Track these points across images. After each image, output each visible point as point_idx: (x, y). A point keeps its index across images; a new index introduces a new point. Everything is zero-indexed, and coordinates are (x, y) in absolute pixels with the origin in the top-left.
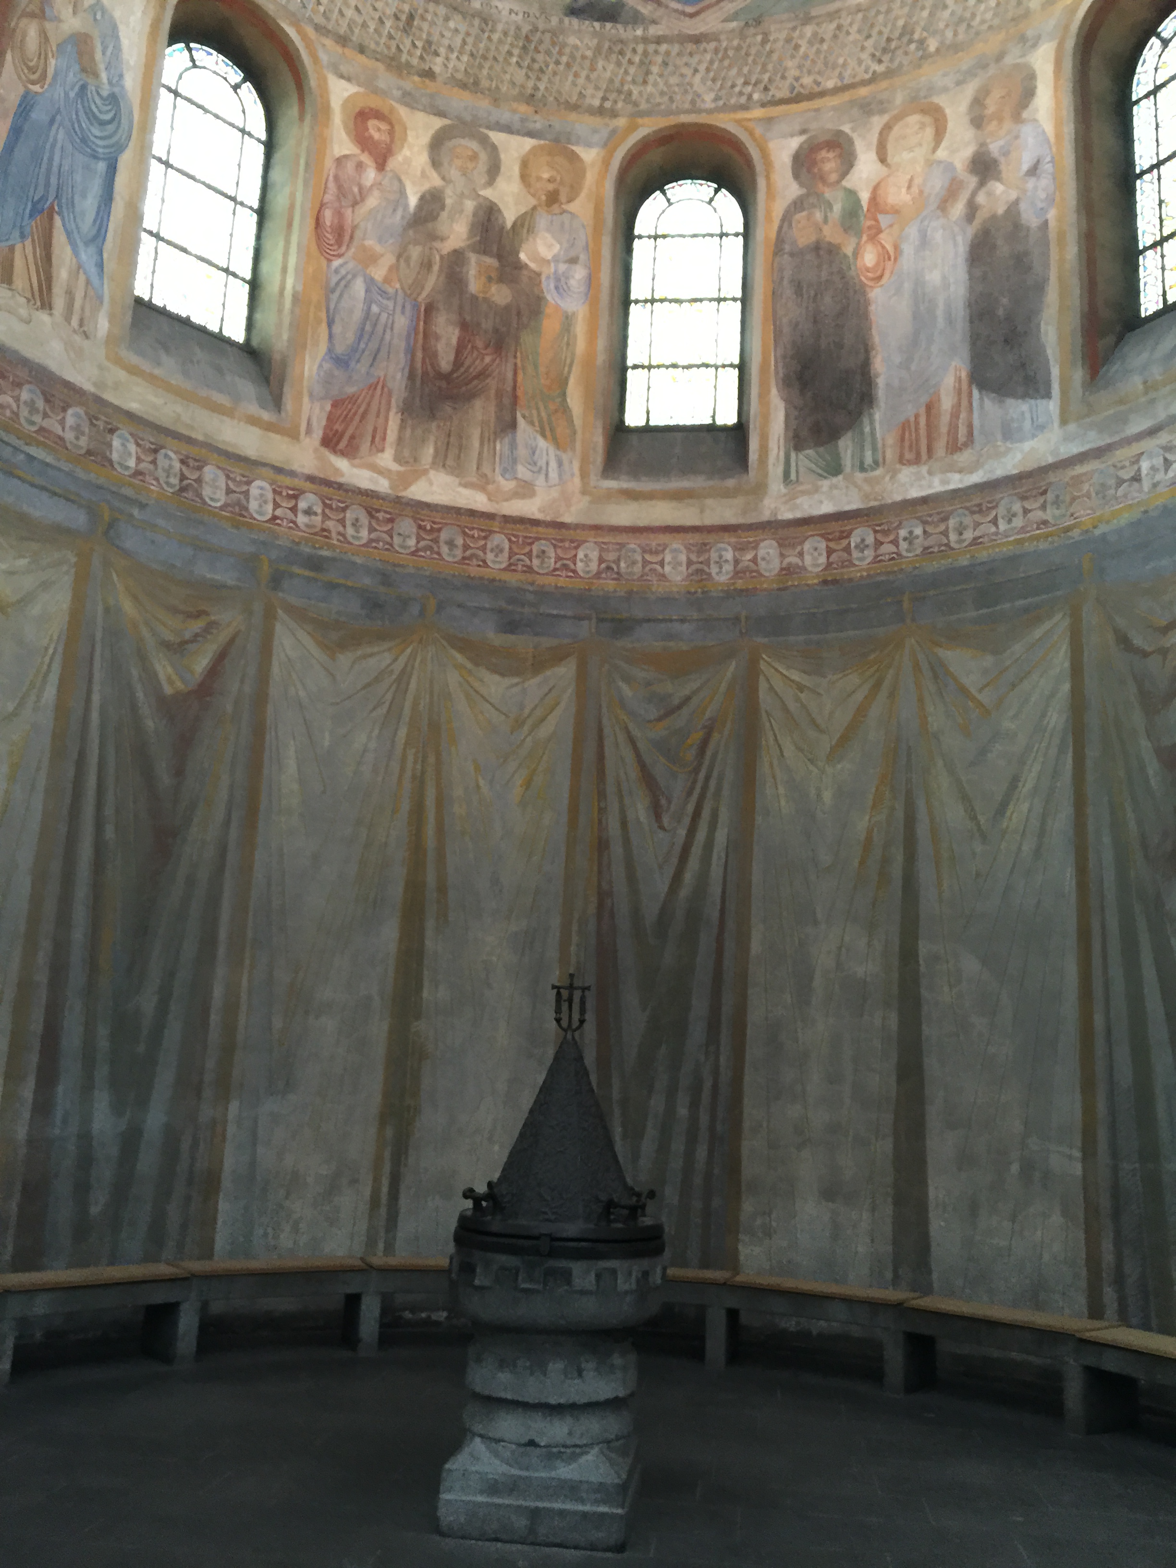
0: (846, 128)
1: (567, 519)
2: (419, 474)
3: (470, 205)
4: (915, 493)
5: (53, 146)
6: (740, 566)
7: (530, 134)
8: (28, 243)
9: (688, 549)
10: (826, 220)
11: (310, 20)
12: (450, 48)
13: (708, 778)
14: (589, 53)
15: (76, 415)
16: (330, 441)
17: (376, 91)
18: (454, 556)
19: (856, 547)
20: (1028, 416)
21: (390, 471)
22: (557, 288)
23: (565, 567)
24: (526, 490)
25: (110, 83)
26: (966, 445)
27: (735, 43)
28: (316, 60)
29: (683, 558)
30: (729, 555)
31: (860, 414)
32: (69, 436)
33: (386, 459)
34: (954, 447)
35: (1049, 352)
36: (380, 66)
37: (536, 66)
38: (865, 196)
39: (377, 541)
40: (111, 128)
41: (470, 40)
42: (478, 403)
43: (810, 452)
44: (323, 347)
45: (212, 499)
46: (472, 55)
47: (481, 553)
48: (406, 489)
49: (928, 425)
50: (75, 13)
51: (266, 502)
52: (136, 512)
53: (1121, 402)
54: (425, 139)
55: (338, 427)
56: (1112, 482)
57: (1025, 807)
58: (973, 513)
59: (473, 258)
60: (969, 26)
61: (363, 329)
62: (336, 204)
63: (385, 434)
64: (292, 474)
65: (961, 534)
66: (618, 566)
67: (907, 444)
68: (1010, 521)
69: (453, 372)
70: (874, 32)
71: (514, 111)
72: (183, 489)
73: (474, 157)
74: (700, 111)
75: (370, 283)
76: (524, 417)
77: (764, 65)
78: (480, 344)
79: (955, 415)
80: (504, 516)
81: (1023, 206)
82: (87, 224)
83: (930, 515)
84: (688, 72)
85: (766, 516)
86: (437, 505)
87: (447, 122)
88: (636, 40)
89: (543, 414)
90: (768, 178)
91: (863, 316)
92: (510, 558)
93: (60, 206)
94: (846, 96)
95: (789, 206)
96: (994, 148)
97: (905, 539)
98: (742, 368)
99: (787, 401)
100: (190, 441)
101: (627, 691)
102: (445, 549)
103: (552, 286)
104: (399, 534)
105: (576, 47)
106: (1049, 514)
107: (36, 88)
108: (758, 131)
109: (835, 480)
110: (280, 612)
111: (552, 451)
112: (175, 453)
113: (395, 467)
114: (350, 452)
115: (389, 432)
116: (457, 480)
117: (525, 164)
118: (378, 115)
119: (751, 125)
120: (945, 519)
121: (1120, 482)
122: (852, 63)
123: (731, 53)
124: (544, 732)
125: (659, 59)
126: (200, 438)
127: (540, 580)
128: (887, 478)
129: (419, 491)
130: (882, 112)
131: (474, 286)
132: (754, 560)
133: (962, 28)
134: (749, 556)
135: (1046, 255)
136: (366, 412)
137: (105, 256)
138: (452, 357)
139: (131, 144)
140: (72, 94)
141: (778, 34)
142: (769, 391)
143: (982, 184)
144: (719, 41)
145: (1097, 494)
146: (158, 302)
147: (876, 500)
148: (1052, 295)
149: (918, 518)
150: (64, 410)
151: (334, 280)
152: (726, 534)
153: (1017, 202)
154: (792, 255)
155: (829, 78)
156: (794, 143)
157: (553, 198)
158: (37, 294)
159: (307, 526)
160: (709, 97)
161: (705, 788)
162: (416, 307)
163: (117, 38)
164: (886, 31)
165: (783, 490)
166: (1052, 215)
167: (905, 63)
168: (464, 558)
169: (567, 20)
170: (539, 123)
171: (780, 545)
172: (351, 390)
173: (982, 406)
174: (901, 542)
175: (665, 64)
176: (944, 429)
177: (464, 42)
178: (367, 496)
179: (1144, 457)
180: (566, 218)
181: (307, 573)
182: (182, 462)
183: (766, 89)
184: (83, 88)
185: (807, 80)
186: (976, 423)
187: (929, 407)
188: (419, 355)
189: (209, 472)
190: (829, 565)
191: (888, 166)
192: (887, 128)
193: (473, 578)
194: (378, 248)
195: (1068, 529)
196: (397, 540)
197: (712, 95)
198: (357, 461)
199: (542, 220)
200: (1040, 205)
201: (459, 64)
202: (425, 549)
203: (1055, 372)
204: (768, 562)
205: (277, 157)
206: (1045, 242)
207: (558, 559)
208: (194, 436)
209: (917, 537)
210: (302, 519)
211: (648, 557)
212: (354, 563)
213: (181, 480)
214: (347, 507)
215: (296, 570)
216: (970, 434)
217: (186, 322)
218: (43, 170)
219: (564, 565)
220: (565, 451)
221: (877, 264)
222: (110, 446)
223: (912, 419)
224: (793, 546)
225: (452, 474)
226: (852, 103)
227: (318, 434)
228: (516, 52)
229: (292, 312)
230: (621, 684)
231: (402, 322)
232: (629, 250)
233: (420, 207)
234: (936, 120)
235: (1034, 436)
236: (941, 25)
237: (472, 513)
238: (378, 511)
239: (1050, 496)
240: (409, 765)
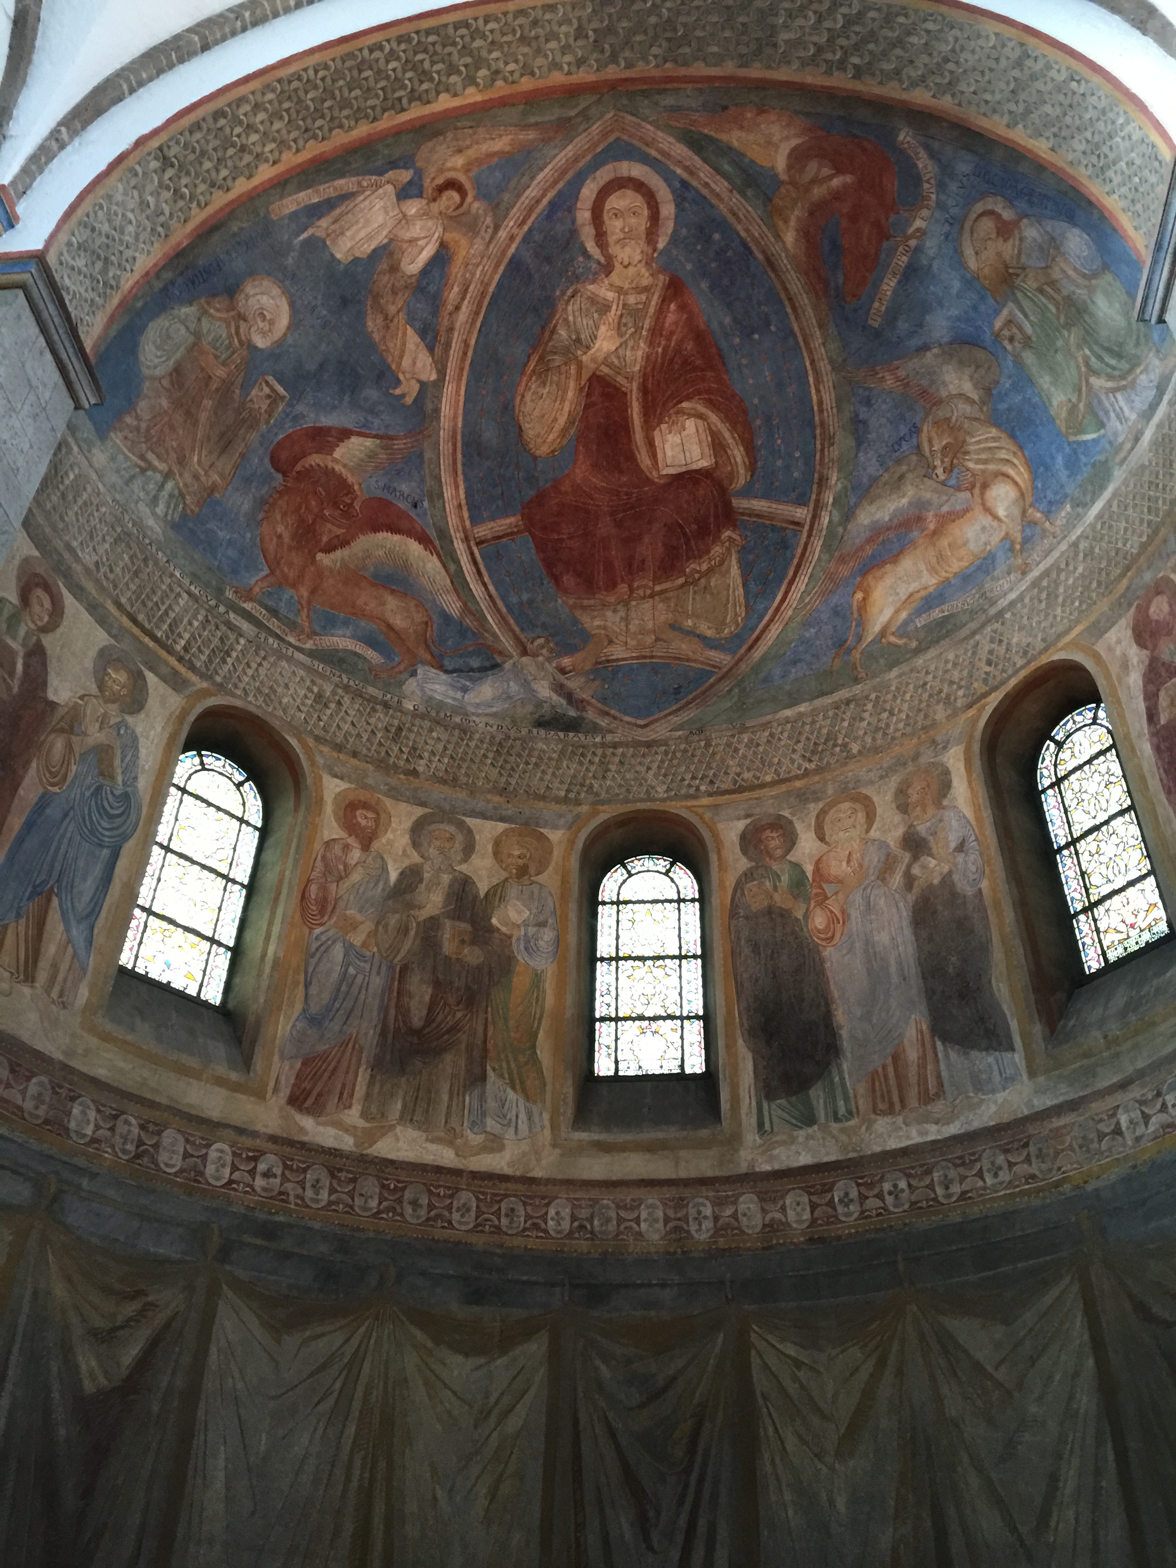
0: (786, 813)
1: (538, 1173)
2: (386, 1130)
3: (446, 878)
4: (893, 1144)
5: (63, 836)
6: (721, 1222)
7: (502, 819)
8: (22, 921)
9: (665, 1205)
10: (775, 888)
11: (311, 732)
12: (433, 753)
13: (701, 1480)
14: (555, 756)
15: (41, 1084)
16: (297, 1100)
17: (365, 787)
18: (418, 1217)
19: (841, 1201)
20: (995, 1067)
21: (355, 1127)
22: (526, 949)
23: (536, 1226)
24: (495, 1144)
25: (125, 784)
26: (937, 1095)
27: (682, 747)
28: (313, 763)
29: (660, 1214)
30: (708, 1211)
31: (828, 1064)
32: (28, 1105)
33: (353, 1116)
34: (926, 1098)
35: (1005, 1007)
36: (371, 767)
37: (508, 766)
38: (809, 869)
39: (337, 1203)
40: (119, 820)
41: (450, 747)
42: (448, 1057)
43: (782, 1102)
44: (298, 1007)
45: (167, 1165)
46: (452, 757)
47: (446, 1213)
48: (371, 1146)
49: (897, 1076)
50: (101, 728)
51: (223, 1166)
52: (85, 1183)
53: (1086, 1055)
54: (408, 824)
55: (306, 1085)
56: (1093, 1135)
57: (1071, 1514)
58: (956, 1166)
59: (448, 923)
60: (885, 734)
61: (339, 990)
62: (323, 880)
63: (353, 1090)
64: (255, 1134)
65: (947, 1188)
66: (592, 1224)
67: (878, 1094)
68: (996, 1175)
69: (424, 1027)
70: (803, 738)
71: (488, 801)
72: (138, 1156)
73: (452, 838)
74: (653, 800)
75: (349, 947)
76: (494, 1070)
77: (709, 764)
78: (452, 1001)
79: (922, 1066)
80: (472, 1172)
81: (956, 877)
82: (83, 903)
83: (913, 1168)
84: (643, 769)
85: (743, 1168)
86: (403, 1162)
87: (427, 810)
88: (595, 745)
89: (513, 1065)
90: (719, 853)
91: (821, 973)
92: (477, 1218)
93: (59, 888)
94: (784, 788)
95: (740, 877)
96: (922, 829)
97: (890, 1193)
98: (707, 1018)
99: (755, 1052)
100: (152, 1105)
101: (605, 1372)
102: (408, 1210)
103: (522, 947)
104: (361, 1195)
105: (544, 751)
106: (1034, 1168)
107: (56, 789)
108: (708, 815)
109: (810, 1130)
110: (225, 1287)
111: (521, 1102)
112: (135, 1118)
113: (361, 1123)
114: (316, 1110)
115: (357, 1088)
116: (424, 1135)
117: (497, 843)
118: (366, 806)
119: (700, 810)
120: (929, 1172)
121: (1101, 1136)
122: (786, 761)
123: (678, 755)
124: (513, 1423)
125: (617, 760)
126: (164, 1101)
127: (509, 1242)
128: (864, 1128)
129: (384, 1148)
130: (817, 800)
131: (448, 947)
132: (735, 1216)
133: (879, 735)
134: (729, 1211)
135: (985, 918)
136: (335, 1069)
137: (96, 931)
138: (424, 1012)
139: (136, 834)
140: (87, 794)
141: (719, 739)
142: (736, 1042)
143: (915, 858)
144: (666, 745)
145: (1081, 1147)
146: (140, 970)
147: (854, 1150)
148: (998, 954)
149: (900, 1170)
150: (29, 1079)
151: (315, 945)
152: (703, 1188)
153: (950, 873)
154: (747, 918)
155: (766, 774)
156: (741, 825)
157: (523, 872)
158: (22, 968)
159: (265, 1189)
160: (661, 789)
161: (699, 1492)
162: (391, 968)
163: (137, 748)
164: (813, 738)
165: (759, 1141)
166: (985, 884)
167: (832, 761)
168: (428, 1219)
169: (535, 731)
170: (510, 810)
171: (762, 1200)
172: (322, 1048)
173: (947, 1056)
174: (887, 1197)
175: (621, 763)
176: (913, 1079)
177: (445, 748)
178: (331, 1154)
179: (1120, 1111)
180: (535, 889)
181: (259, 1242)
182: (142, 1127)
183: (712, 782)
184: (99, 788)
185: (747, 775)
186: (945, 1074)
187: (895, 1058)
188: (392, 1012)
189: (169, 1136)
190: (814, 1221)
191: (826, 843)
192: (822, 813)
193: (438, 1241)
194: (359, 917)
195: (1058, 1184)
196: (358, 1201)
197: (665, 787)
198: (322, 1119)
199: (513, 890)
200: (972, 877)
201: (440, 765)
202: (388, 1210)
203: (1014, 1025)
204: (749, 1219)
205: (270, 841)
206: (982, 908)
207: (528, 1217)
208: (158, 1100)
209: (902, 1191)
210: (259, 1182)
211: (623, 1214)
212: (311, 1229)
213: (138, 1147)
214: (308, 1167)
215: (248, 1238)
216: (941, 1084)
217: (166, 988)
218: (49, 858)
219: (534, 1224)
220: (535, 1102)
221: (828, 926)
222: (69, 1114)
223: (880, 1070)
224: (774, 1201)
225: (419, 1129)
226: (789, 793)
227: (285, 1093)
228: (491, 755)
229: (271, 976)
230: (598, 1362)
231: (377, 982)
232: (594, 915)
233: (399, 880)
234: (866, 807)
235: (1004, 1089)
236: (861, 733)
237: (439, 1170)
238: (340, 1170)
239: (1032, 1149)
240: (356, 1473)
